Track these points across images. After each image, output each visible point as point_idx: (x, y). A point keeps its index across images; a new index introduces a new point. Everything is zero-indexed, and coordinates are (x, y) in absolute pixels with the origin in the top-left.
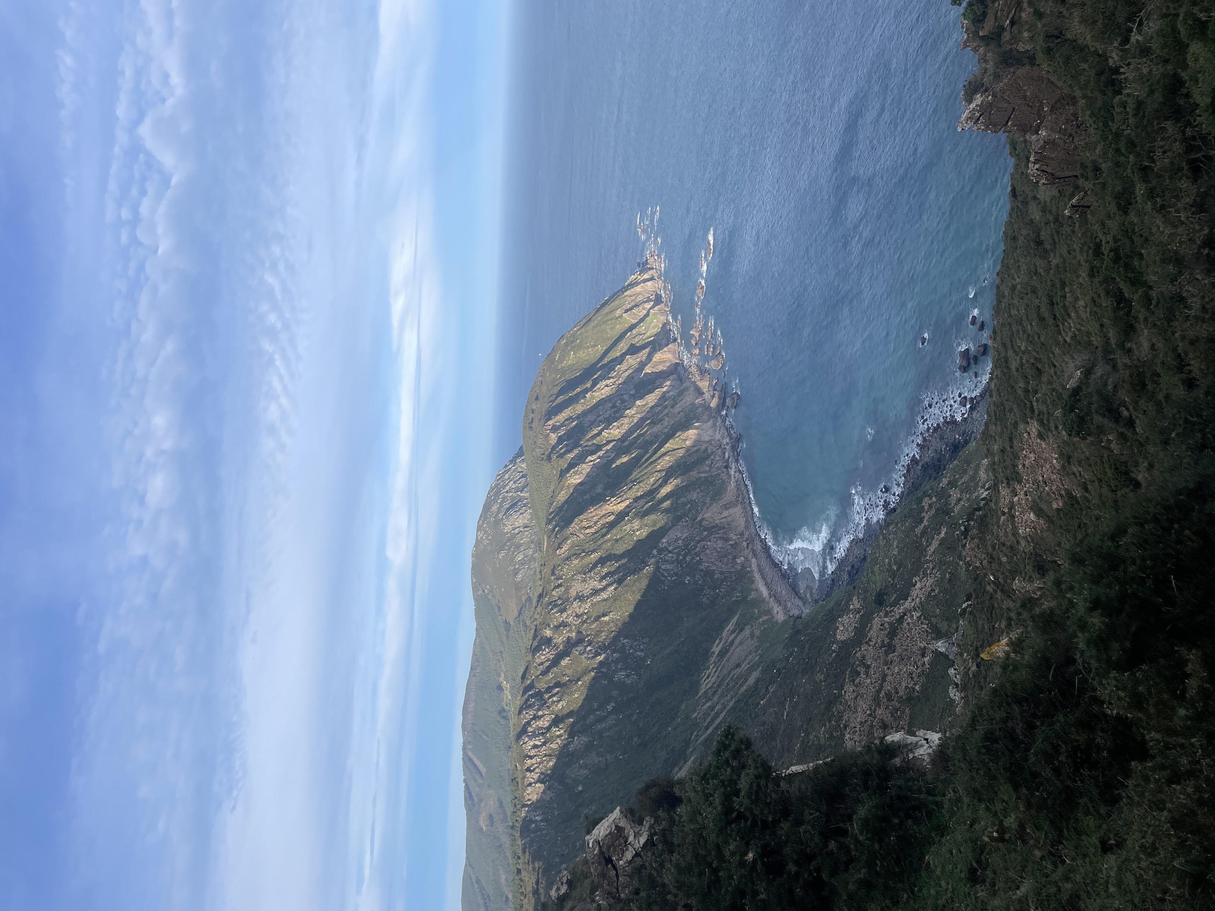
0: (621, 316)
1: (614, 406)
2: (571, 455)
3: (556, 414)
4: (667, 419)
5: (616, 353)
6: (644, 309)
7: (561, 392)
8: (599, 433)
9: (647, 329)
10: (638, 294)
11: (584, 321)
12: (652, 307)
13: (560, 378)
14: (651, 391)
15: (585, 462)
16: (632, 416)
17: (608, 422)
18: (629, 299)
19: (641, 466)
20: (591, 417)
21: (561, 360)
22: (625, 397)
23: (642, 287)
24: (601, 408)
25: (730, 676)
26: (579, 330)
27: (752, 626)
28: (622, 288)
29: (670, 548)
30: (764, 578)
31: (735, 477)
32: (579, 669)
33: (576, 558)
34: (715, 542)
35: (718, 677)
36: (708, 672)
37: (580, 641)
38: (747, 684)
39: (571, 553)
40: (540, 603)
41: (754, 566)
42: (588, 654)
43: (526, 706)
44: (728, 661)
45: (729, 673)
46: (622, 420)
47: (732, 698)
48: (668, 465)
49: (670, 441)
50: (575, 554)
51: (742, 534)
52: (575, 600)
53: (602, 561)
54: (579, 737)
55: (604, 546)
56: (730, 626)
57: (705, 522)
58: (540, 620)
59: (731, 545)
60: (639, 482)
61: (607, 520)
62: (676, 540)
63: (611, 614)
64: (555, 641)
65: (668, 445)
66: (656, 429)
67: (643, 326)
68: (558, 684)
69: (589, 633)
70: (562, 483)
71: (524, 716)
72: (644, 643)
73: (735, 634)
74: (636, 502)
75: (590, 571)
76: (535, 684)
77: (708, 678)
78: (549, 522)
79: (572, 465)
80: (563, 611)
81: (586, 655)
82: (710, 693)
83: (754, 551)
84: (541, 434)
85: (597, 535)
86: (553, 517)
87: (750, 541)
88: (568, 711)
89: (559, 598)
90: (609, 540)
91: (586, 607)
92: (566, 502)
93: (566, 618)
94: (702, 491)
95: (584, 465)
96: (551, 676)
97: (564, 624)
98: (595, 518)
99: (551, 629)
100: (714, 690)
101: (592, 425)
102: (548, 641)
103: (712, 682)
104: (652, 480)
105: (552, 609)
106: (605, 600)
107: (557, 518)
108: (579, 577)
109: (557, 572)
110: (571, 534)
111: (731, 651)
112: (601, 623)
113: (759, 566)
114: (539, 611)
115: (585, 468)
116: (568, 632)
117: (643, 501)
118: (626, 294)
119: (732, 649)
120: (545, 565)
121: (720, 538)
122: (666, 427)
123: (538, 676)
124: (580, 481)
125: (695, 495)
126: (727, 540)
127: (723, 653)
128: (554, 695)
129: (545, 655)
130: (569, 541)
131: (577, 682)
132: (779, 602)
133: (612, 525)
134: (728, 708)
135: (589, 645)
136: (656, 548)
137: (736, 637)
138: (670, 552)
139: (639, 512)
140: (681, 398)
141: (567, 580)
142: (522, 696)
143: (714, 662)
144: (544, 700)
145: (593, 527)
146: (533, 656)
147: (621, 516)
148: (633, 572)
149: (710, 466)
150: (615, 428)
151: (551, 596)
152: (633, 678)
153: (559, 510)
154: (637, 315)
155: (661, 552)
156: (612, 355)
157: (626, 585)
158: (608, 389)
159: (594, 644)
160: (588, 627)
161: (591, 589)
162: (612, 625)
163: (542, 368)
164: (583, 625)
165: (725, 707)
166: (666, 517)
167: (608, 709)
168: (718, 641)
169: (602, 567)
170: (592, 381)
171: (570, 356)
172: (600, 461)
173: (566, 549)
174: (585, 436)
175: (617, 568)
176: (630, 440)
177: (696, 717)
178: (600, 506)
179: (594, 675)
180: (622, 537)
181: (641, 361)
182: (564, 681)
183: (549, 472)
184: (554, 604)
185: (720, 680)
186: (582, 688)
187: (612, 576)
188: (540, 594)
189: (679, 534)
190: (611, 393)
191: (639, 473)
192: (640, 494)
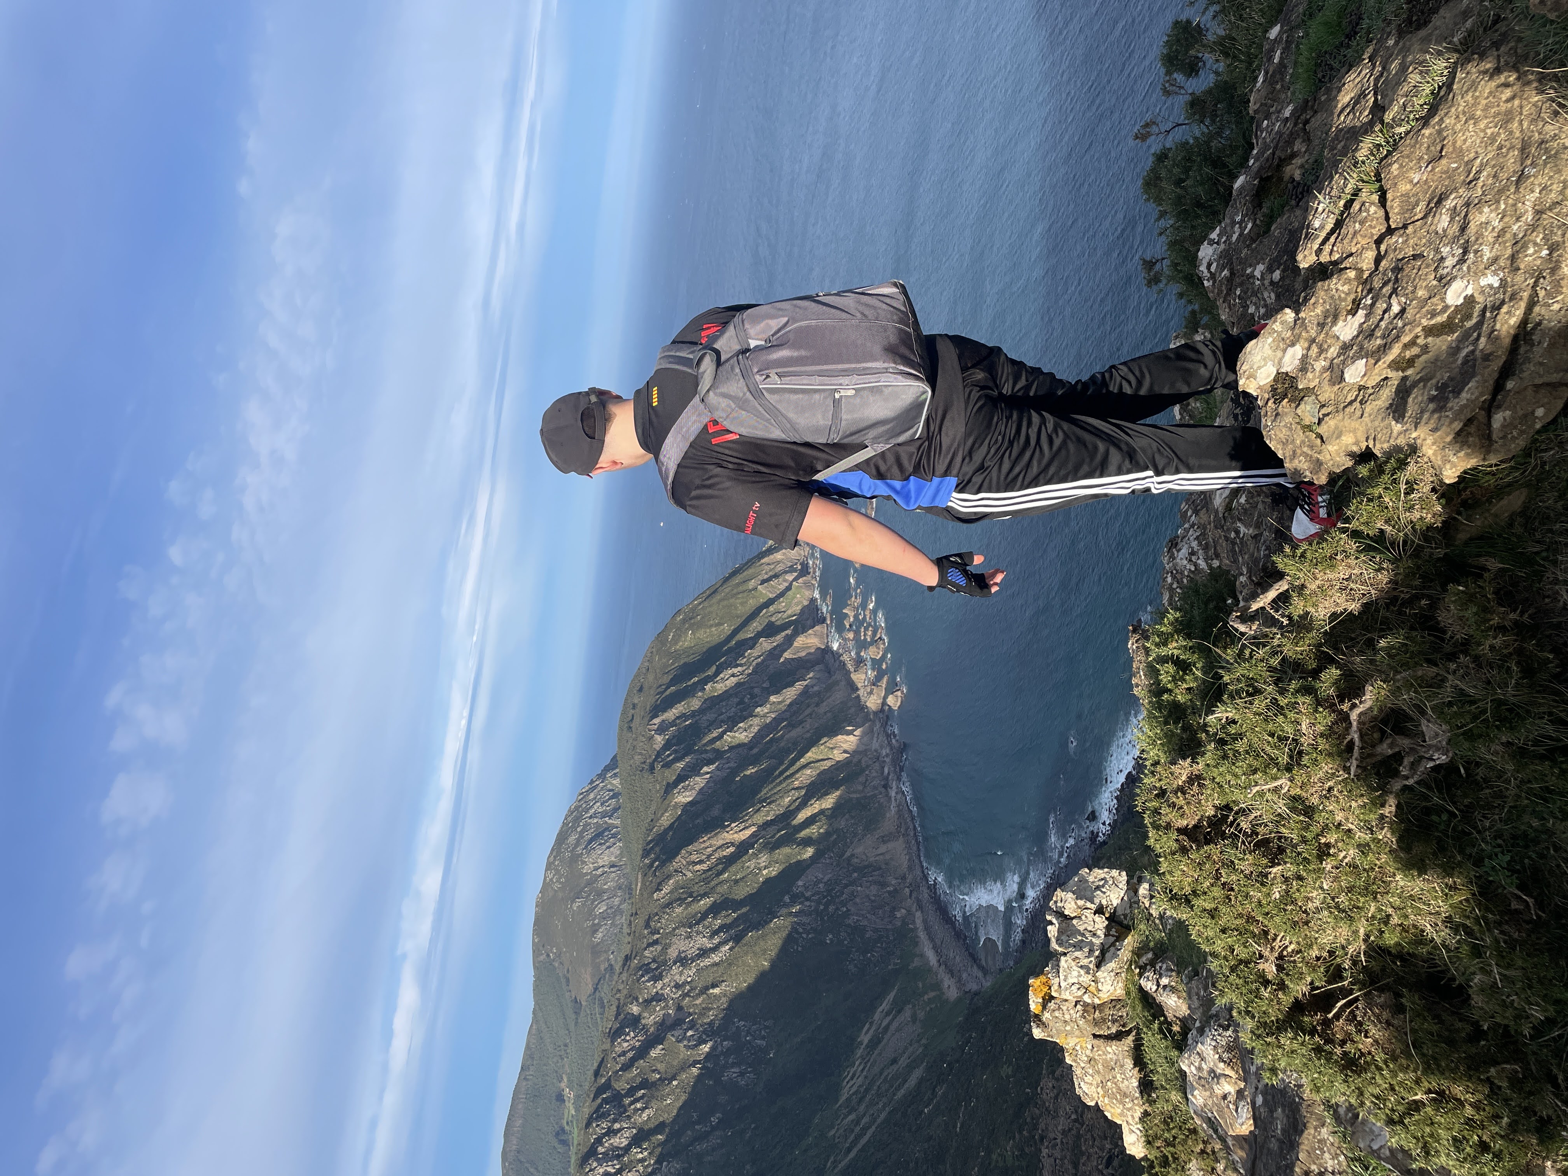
0: (755, 589)
1: (741, 702)
2: (680, 765)
3: (664, 710)
4: (809, 720)
5: (748, 633)
6: (785, 581)
7: (673, 682)
8: (720, 737)
9: (788, 606)
10: (779, 562)
11: (708, 592)
12: (796, 579)
13: (672, 664)
14: (791, 684)
15: (698, 774)
16: (765, 716)
17: (732, 723)
18: (767, 568)
19: (773, 781)
20: (710, 716)
21: (676, 640)
22: (756, 691)
23: (784, 554)
24: (724, 704)
25: (883, 1077)
26: (700, 604)
27: (914, 1006)
28: (758, 555)
29: (808, 894)
30: (931, 939)
31: (896, 800)
32: (675, 1063)
33: (680, 905)
34: (868, 888)
35: (866, 1077)
36: (852, 1071)
37: (677, 1023)
38: (906, 1086)
39: (673, 897)
40: (626, 968)
41: (919, 922)
42: (689, 1041)
43: (598, 1115)
44: (880, 1054)
45: (881, 1074)
46: (751, 721)
47: (884, 1107)
48: (809, 782)
49: (813, 749)
50: (679, 899)
51: (904, 878)
52: (675, 963)
53: (715, 910)
54: (669, 1162)
55: (719, 889)
56: (885, 1006)
57: (856, 860)
58: (625, 992)
59: (889, 892)
60: (769, 804)
61: (725, 853)
62: (816, 883)
63: (724, 984)
64: (643, 1022)
65: (809, 754)
66: (794, 733)
67: (783, 602)
68: (645, 1084)
69: (691, 1010)
70: (666, 802)
71: (594, 1130)
72: (766, 1027)
73: (891, 1017)
74: (764, 829)
75: (698, 923)
76: (613, 1083)
77: (852, 1078)
78: (646, 853)
79: (681, 778)
80: (657, 978)
81: (685, 1043)
82: (855, 1101)
83: (919, 902)
84: (643, 736)
85: (710, 873)
86: (652, 848)
87: (914, 888)
88: (657, 1123)
89: (654, 961)
90: (726, 881)
91: (690, 973)
92: (671, 826)
93: (661, 989)
94: (853, 817)
95: (697, 779)
96: (635, 1071)
97: (658, 998)
98: (709, 850)
99: (640, 1005)
100: (859, 1096)
101: (711, 725)
102: (634, 1022)
103: (857, 1085)
104: (787, 800)
105: (642, 976)
106: (716, 964)
107: (657, 849)
108: (682, 931)
109: (652, 924)
110: (676, 871)
111: (885, 1041)
112: (709, 997)
113: (925, 921)
114: (624, 979)
115: (699, 782)
116: (662, 1009)
117: (772, 830)
118: (763, 561)
119: (886, 1037)
121: (875, 882)
122: (808, 731)
123: (617, 1072)
124: (691, 799)
125: (843, 823)
126: (883, 885)
127: (875, 1043)
128: (637, 1100)
129: (630, 1041)
130: (671, 881)
131: (671, 1080)
132: (951, 973)
133: (730, 861)
134: (879, 1121)
135: (690, 1029)
136: (788, 893)
137: (893, 1020)
138: (807, 899)
139: (769, 843)
140: (828, 695)
141: (666, 935)
142: (593, 1100)
143: (861, 1056)
144: (624, 1106)
145: (705, 863)
146: (613, 1042)
147: (743, 848)
148: (756, 926)
149: (864, 785)
150: (741, 730)
151: (643, 957)
152: (749, 1077)
153: (661, 838)
154: (776, 588)
155: (794, 899)
156: (741, 636)
157: (745, 945)
158: (734, 680)
159: (698, 1026)
160: (691, 1001)
161: (698, 949)
162: (724, 1000)
163: (650, 650)
164: (684, 999)
165: (875, 1120)
166: (803, 852)
167: (711, 1122)
168: (867, 1026)
169: (714, 918)
170: (714, 668)
171: (687, 636)
172: (719, 773)
173: (667, 891)
174: (701, 739)
175: (735, 919)
176: (761, 746)
177: (834, 1135)
178: (716, 834)
179: (695, 1071)
180: (743, 878)
181: (778, 645)
182: (653, 1080)
183: (650, 786)
184: (645, 968)
185: (867, 1082)
186: (678, 1090)
187: (727, 931)
188: (627, 955)
189: (821, 876)
190: (738, 685)
191: (770, 790)
192: (769, 818)
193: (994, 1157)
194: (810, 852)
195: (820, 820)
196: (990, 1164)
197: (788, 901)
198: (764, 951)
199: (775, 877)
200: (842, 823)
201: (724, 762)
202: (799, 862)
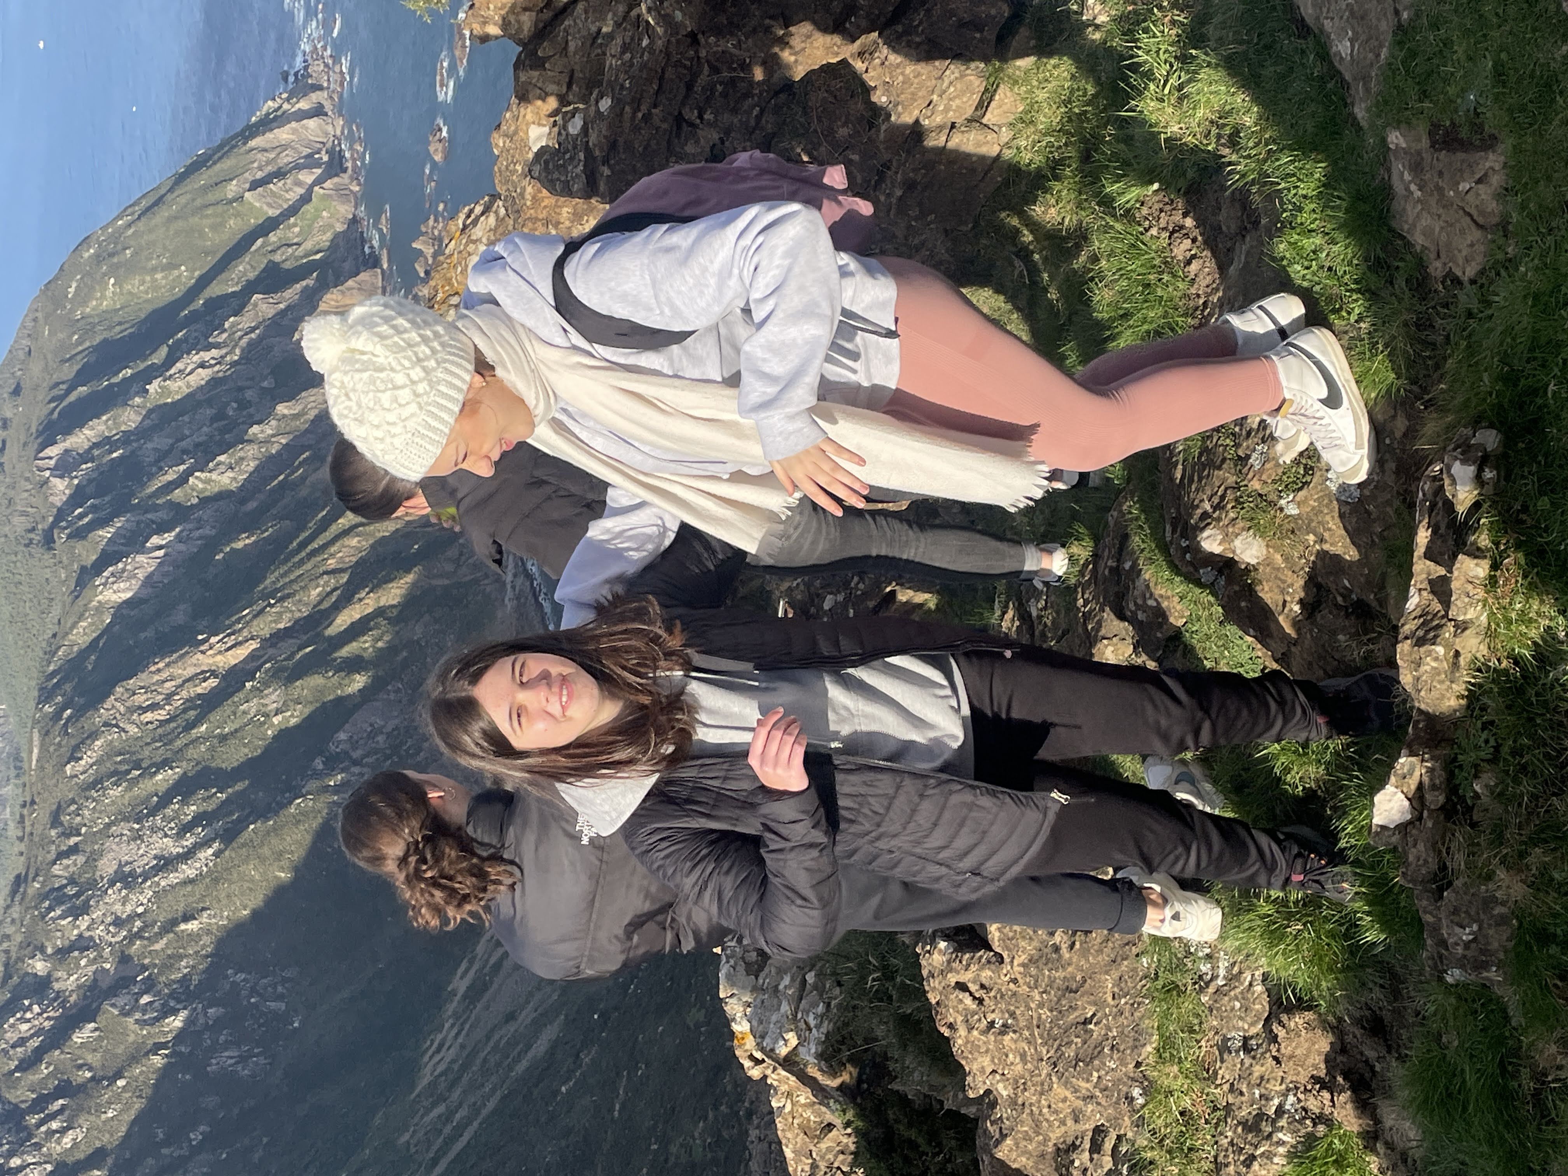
0: (239, 198)
1: (220, 416)
2: (106, 533)
3: (68, 432)
5: (227, 287)
6: (299, 183)
7: (82, 376)
8: (182, 480)
9: (306, 233)
10: (284, 147)
11: (144, 204)
12: (318, 182)
13: (79, 342)
14: (314, 383)
15: (142, 550)
16: (267, 441)
17: (205, 454)
18: (262, 157)
19: (287, 560)
20: (160, 442)
21: (82, 297)
22: (249, 394)
23: (294, 131)
24: (186, 418)
25: (491, 1043)
26: (129, 226)
28: (243, 131)
29: (356, 755)
32: (119, 1051)
33: (117, 784)
35: (463, 1047)
36: (440, 1037)
37: (122, 983)
38: (530, 1054)
39: (103, 769)
40: (18, 898)
42: (144, 1012)
44: (487, 1008)
45: (488, 1038)
46: (240, 451)
47: (493, 1090)
48: (354, 559)
50: (115, 773)
52: (112, 883)
53: (184, 788)
55: (191, 753)
58: (19, 938)
60: (281, 600)
61: (199, 690)
62: (372, 735)
63: (205, 914)
64: (56, 986)
67: (295, 225)
68: (65, 1089)
69: (146, 961)
70: (81, 602)
72: (284, 980)
74: (274, 645)
75: (153, 813)
77: (438, 1051)
78: (45, 695)
79: (108, 558)
80: (77, 912)
81: (138, 1015)
82: (443, 1085)
84: (27, 479)
85: (173, 725)
86: (57, 685)
88: (91, 1151)
89: (72, 881)
90: (204, 738)
91: (141, 900)
92: (93, 645)
93: (88, 929)
94: (436, 621)
95: (141, 558)
96: (44, 1070)
97: (83, 944)
98: (168, 685)
99: (46, 958)
100: (451, 1077)
101: (163, 459)
102: (40, 987)
103: (447, 1060)
104: (315, 593)
105: (51, 909)
106: (190, 881)
107: (68, 687)
108: (124, 828)
109: (65, 819)
110: (106, 724)
111: (495, 986)
112: (179, 936)
114: (16, 916)
115: (143, 564)
116: (92, 962)
117: (290, 644)
118: (252, 143)
119: (497, 981)
120: (33, 802)
123: (11, 1073)
124: (129, 595)
127: (477, 991)
128: (52, 1117)
129: (31, 1021)
130: (98, 743)
131: (113, 1079)
133: (210, 702)
134: (485, 1112)
135: (146, 992)
136: (321, 753)
138: (356, 763)
139: (282, 669)
141: (92, 837)
143: (455, 1013)
144: (26, 1128)
145: (162, 708)
147: (234, 680)
148: (263, 813)
149: (458, 563)
150: (222, 468)
151: (50, 876)
152: (256, 1064)
153: (75, 665)
154: (280, 197)
155: (333, 763)
156: (215, 289)
157: (244, 845)
158: (204, 375)
159: (159, 987)
160: (145, 947)
161: (156, 857)
162: (206, 940)
163: (31, 316)
164: (131, 943)
165: (478, 1112)
166: (346, 681)
167: (191, 1140)
168: (464, 965)
169: (184, 802)
170: (164, 351)
171: (106, 288)
172: (182, 547)
173: (90, 761)
174: (143, 485)
175: (223, 803)
176: (261, 497)
177: (408, 1142)
178: (182, 657)
179: (157, 1061)
180: (236, 731)
181: (288, 308)
182: (80, 1080)
183: (48, 574)
184: (56, 896)
185: (465, 1053)
186: (128, 1095)
187: (209, 824)
188: (18, 877)
189: (380, 722)
190: (214, 382)
191: (282, 576)
192: (281, 626)
193: (673, 1149)
194: (359, 681)
195: (377, 626)
196: (666, 1161)
197: (321, 767)
198: (279, 855)
199: (297, 727)
200: (418, 631)
201: (190, 526)
202: (339, 700)
